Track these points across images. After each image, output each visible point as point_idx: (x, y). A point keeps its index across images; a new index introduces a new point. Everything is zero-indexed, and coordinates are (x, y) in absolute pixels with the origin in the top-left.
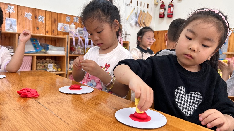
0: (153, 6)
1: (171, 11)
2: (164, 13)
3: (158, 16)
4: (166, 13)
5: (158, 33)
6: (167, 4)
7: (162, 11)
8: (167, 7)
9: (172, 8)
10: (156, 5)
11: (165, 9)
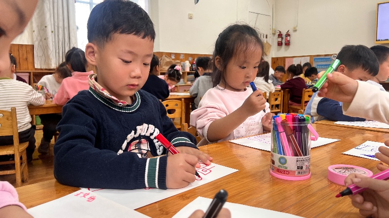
0: (272, 35)
1: (288, 39)
2: (281, 41)
3: (277, 44)
4: (284, 42)
5: (277, 59)
6: (284, 33)
7: (280, 39)
8: (284, 36)
9: (288, 37)
10: (274, 34)
11: (282, 38)
